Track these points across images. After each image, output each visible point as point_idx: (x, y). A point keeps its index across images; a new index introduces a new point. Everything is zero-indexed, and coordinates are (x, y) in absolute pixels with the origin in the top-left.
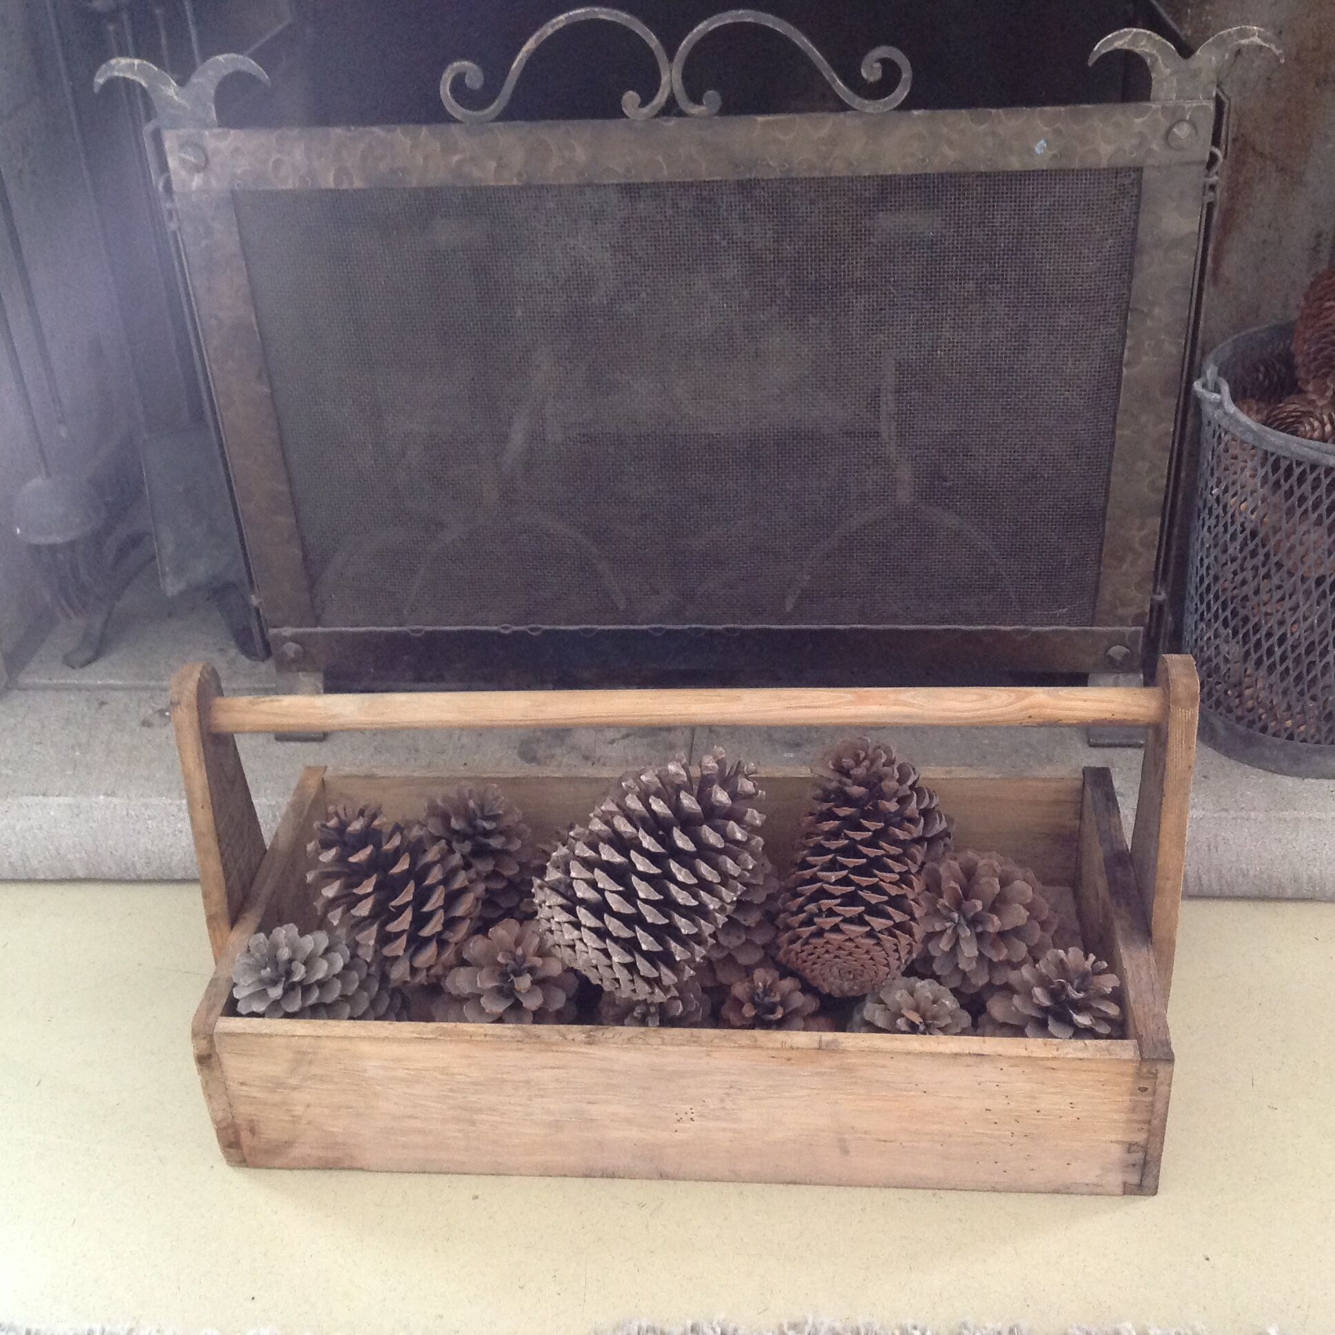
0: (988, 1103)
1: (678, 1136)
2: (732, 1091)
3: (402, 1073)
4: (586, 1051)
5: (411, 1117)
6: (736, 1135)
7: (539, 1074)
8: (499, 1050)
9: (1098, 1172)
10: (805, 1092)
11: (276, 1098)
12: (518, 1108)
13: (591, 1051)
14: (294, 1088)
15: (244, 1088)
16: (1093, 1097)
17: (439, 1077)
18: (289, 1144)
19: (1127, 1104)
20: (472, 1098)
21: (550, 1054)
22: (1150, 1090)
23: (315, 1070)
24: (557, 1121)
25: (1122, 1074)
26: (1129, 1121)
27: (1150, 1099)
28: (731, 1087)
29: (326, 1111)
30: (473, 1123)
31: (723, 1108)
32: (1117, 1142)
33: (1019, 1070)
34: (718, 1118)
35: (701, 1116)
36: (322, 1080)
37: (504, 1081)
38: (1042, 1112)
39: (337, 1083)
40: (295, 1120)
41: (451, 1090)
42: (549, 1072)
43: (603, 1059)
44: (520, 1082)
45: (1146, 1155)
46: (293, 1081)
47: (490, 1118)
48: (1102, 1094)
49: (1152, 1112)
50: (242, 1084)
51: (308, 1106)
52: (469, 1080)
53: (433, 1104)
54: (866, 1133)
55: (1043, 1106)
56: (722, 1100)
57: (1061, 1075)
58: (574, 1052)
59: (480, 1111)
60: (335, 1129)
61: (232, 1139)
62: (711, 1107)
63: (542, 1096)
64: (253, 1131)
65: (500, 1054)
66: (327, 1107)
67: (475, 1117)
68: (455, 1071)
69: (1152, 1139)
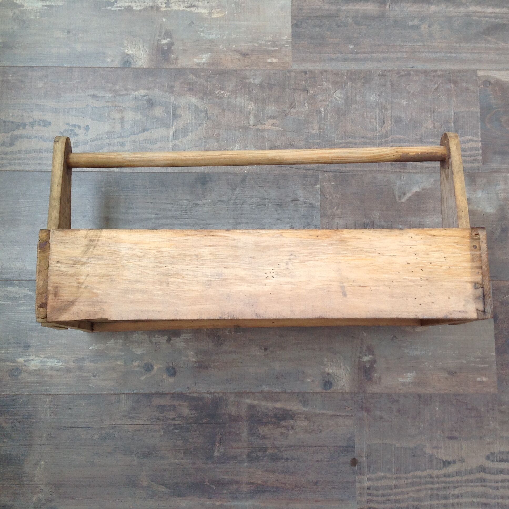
0: (408, 259)
1: (267, 289)
2: (292, 257)
3: (138, 252)
4: (225, 235)
5: (137, 281)
6: (293, 286)
7: (203, 250)
8: (186, 235)
9: (463, 303)
10: (325, 256)
11: (72, 271)
12: (191, 273)
13: (228, 235)
14: (84, 264)
15: (58, 265)
16: (453, 253)
17: (156, 253)
18: (72, 303)
19: (469, 257)
20: (170, 267)
21: (209, 237)
22: (478, 247)
23: (96, 252)
24: (209, 281)
25: (464, 237)
26: (472, 268)
27: (478, 253)
28: (292, 255)
29: (97, 278)
30: (168, 283)
31: (288, 269)
32: (469, 282)
33: (420, 237)
34: (285, 276)
35: (277, 274)
36: (98, 258)
37: (186, 255)
38: (433, 264)
39: (105, 260)
40: (80, 285)
41: (160, 262)
42: (209, 249)
43: (234, 240)
44: (193, 255)
45: (483, 291)
46: (84, 260)
47: (177, 280)
48: (457, 251)
49: (481, 260)
50: (58, 262)
51: (88, 276)
52: (170, 255)
53: (150, 272)
54: (354, 281)
55: (433, 260)
56: (287, 264)
57: (438, 239)
58: (221, 236)
59: (171, 275)
60: (98, 291)
61: (44, 301)
62: (282, 268)
63: (203, 265)
64: (56, 294)
65: (187, 238)
66: (97, 276)
67: (170, 280)
68: (163, 249)
69: (484, 278)
